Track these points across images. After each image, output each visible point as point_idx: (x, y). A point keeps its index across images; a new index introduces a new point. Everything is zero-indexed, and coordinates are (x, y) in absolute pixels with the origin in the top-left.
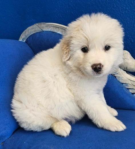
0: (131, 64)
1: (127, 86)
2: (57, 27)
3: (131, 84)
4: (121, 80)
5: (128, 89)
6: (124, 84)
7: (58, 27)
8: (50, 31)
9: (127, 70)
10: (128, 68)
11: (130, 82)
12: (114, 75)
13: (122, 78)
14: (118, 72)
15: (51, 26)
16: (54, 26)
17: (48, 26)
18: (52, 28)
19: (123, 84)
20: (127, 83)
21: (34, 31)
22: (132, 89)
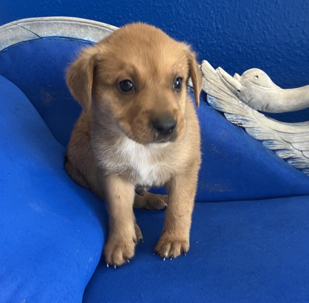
0: (276, 98)
1: (271, 146)
2: (81, 26)
3: (280, 139)
4: (257, 134)
5: (274, 151)
6: (264, 143)
7: (84, 26)
8: (60, 37)
9: (269, 110)
10: (271, 105)
11: (277, 136)
12: (241, 124)
13: (258, 129)
14: (250, 118)
15: (64, 24)
16: (72, 24)
17: (55, 23)
18: (67, 27)
19: (261, 141)
20: (272, 138)
21: (12, 40)
22: (283, 150)
